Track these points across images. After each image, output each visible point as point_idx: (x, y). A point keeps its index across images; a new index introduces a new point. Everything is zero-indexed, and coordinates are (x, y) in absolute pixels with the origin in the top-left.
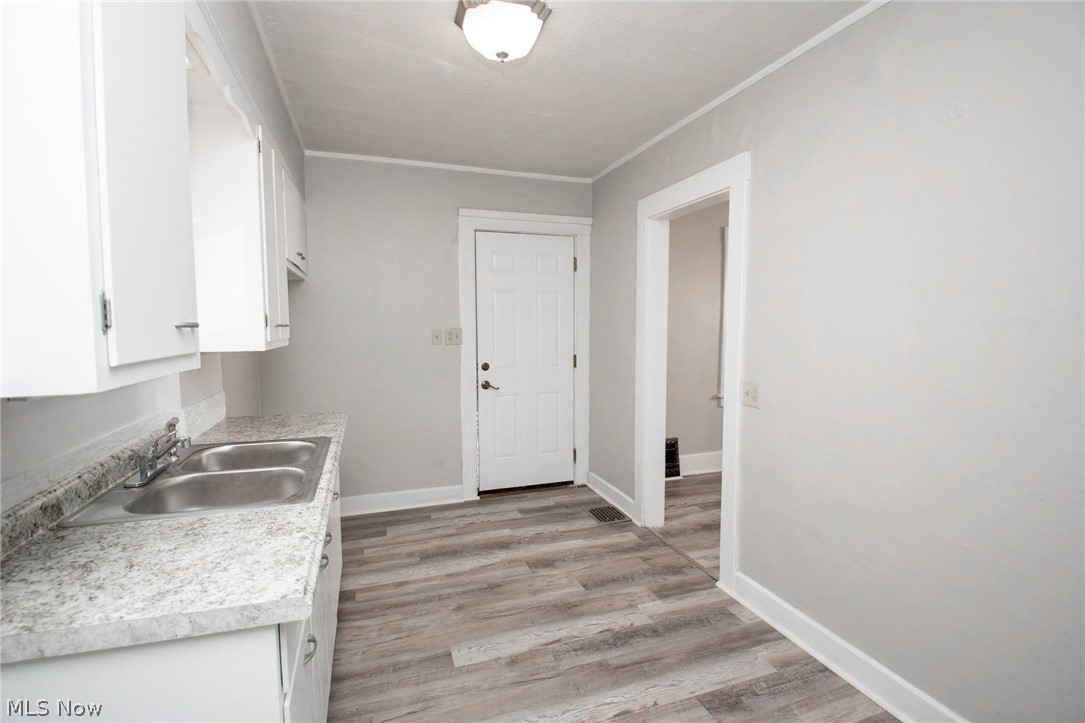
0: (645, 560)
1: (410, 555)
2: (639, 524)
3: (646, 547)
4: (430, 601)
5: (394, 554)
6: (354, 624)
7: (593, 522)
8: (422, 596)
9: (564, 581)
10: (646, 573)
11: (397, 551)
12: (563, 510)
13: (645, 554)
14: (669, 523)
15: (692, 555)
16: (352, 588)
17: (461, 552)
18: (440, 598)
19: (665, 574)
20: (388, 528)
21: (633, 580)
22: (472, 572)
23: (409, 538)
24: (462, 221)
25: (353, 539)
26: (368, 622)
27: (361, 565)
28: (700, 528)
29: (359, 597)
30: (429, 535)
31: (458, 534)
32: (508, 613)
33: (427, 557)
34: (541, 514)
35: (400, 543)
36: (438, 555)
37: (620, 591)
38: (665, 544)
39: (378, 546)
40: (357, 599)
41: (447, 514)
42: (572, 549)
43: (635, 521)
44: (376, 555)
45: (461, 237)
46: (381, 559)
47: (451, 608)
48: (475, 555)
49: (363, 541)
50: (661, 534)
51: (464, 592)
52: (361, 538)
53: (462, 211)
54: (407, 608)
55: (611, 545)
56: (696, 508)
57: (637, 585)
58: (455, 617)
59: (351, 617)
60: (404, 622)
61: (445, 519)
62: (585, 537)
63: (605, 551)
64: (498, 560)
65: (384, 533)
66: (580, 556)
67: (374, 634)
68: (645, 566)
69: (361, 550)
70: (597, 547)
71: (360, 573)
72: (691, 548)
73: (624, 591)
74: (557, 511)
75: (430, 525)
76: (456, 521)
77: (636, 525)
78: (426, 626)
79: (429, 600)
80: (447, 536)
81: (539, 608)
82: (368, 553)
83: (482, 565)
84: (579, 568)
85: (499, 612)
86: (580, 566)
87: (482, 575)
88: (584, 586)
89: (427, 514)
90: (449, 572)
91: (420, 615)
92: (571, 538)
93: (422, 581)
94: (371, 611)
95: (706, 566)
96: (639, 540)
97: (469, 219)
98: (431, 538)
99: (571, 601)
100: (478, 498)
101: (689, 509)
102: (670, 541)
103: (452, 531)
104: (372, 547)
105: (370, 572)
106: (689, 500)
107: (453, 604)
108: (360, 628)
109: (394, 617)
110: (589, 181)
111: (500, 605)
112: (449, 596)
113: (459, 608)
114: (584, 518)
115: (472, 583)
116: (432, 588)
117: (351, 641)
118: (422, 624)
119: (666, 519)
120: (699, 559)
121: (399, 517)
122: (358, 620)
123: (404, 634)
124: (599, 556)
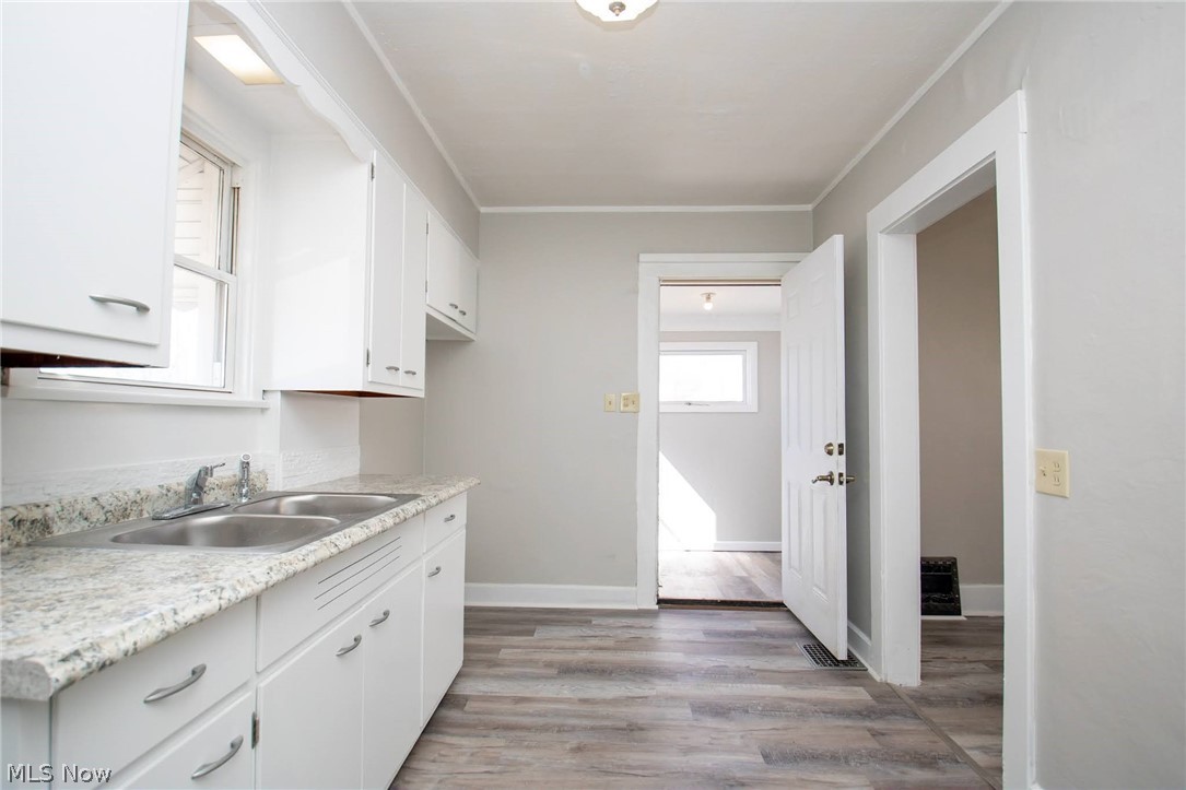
0: (875, 734)
1: (549, 665)
2: (878, 678)
3: (882, 715)
4: (547, 730)
5: (531, 661)
6: (448, 739)
7: (806, 663)
8: (541, 721)
9: (737, 742)
10: (872, 755)
11: (536, 656)
12: (765, 640)
13: (878, 725)
14: (931, 684)
15: (959, 740)
16: (467, 693)
17: (611, 673)
18: (561, 729)
19: (906, 763)
20: (538, 627)
21: (847, 762)
22: (615, 702)
23: (556, 644)
24: (642, 268)
25: (495, 635)
26: (464, 741)
27: (490, 667)
28: (983, 698)
29: (470, 706)
30: (580, 644)
31: (615, 649)
32: (640, 772)
33: (567, 671)
34: (732, 640)
35: (544, 647)
36: (581, 671)
37: (821, 777)
38: (916, 716)
39: (518, 647)
40: (466, 708)
41: (611, 621)
42: (764, 697)
43: (871, 671)
44: (512, 657)
45: (641, 286)
46: (514, 663)
47: (568, 746)
48: (628, 679)
49: (506, 637)
50: (912, 698)
51: (593, 728)
52: (506, 635)
53: (643, 257)
54: (512, 734)
55: (825, 702)
56: (982, 666)
57: (853, 772)
58: (570, 761)
59: (449, 730)
60: (505, 752)
61: (608, 627)
62: (788, 683)
63: (813, 708)
64: (654, 693)
65: (531, 633)
66: (772, 709)
67: (464, 759)
68: (872, 744)
69: (497, 649)
70: (802, 700)
71: (485, 676)
72: (961, 729)
73: (829, 778)
74: (756, 640)
75: (587, 631)
76: (619, 632)
77: (872, 679)
78: (528, 764)
79: (545, 728)
80: (601, 649)
81: (687, 775)
82: (504, 654)
83: (629, 694)
84: (764, 728)
85: (629, 767)
86: (767, 724)
87: (624, 710)
88: (766, 757)
89: (589, 618)
90: (586, 696)
91: (528, 747)
92: (764, 680)
93: (550, 700)
94: (474, 727)
95: (981, 764)
96: (873, 703)
97: (651, 266)
98: (581, 648)
99: (739, 775)
100: (657, 607)
101: (967, 666)
102: (926, 711)
103: (610, 643)
104: (512, 648)
105: (497, 677)
106: (970, 654)
107: (573, 742)
108: (451, 746)
109: (496, 741)
110: (809, 207)
111: (635, 758)
112: (573, 729)
113: (579, 749)
114: (795, 655)
115: (607, 717)
116: (557, 713)
117: (434, 761)
118: (523, 759)
119: (923, 676)
120: (971, 748)
121: (553, 616)
122: (453, 735)
123: (498, 768)
124: (802, 714)
